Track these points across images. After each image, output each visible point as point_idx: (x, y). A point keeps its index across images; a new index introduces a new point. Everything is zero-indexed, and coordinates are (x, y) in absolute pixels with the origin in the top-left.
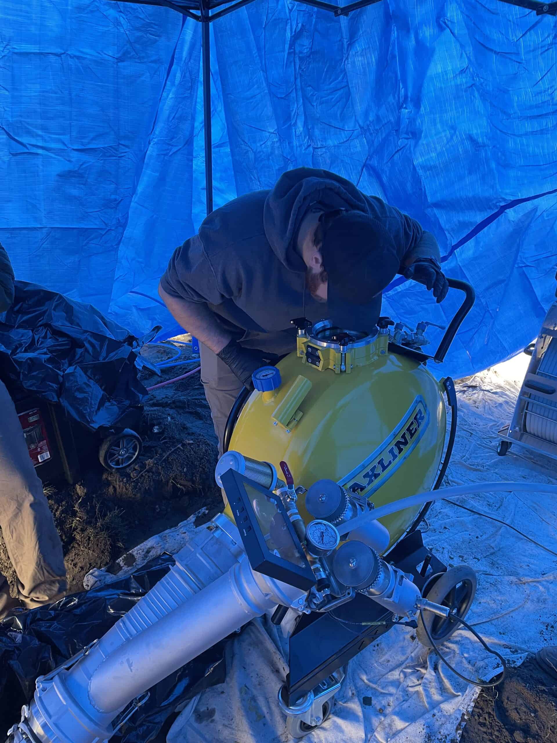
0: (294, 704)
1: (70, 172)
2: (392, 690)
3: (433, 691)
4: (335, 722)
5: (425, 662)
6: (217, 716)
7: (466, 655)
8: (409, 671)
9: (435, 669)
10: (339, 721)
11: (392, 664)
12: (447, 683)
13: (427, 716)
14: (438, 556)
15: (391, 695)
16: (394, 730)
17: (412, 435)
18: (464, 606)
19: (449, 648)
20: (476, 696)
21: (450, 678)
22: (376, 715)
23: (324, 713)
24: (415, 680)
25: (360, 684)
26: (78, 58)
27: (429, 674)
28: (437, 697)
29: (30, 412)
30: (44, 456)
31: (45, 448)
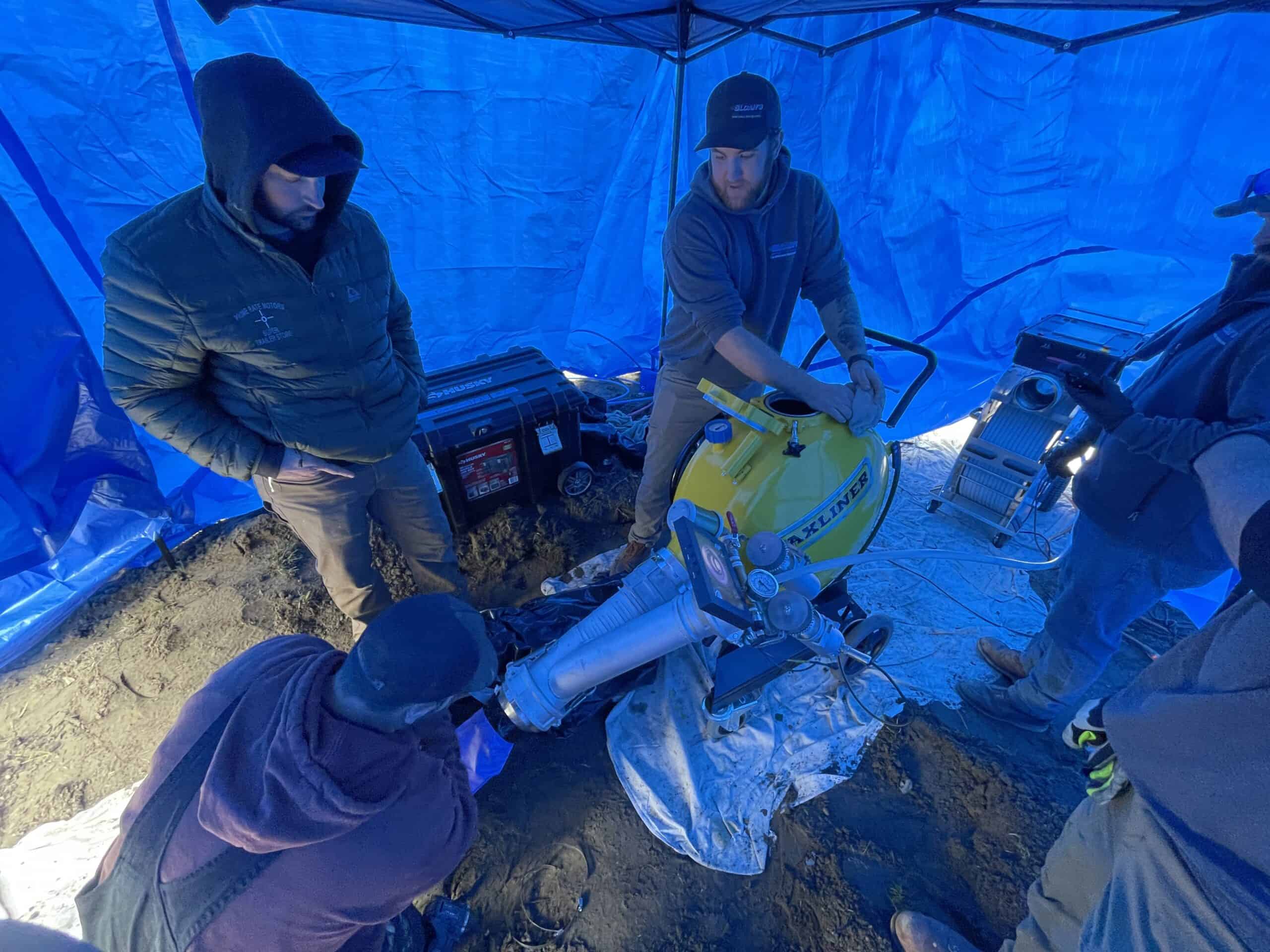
0: (716, 713)
1: (539, 215)
2: (802, 710)
3: (840, 717)
4: (749, 731)
5: (835, 692)
6: (648, 710)
7: (873, 691)
8: (819, 697)
9: (844, 699)
10: (753, 731)
11: (805, 688)
12: (854, 713)
13: (833, 738)
14: (858, 601)
15: (801, 715)
16: (801, 745)
17: (854, 495)
18: (878, 649)
19: (858, 683)
20: (879, 728)
21: (857, 709)
22: (786, 730)
23: (741, 722)
24: (824, 706)
25: (773, 701)
26: (556, 103)
27: (837, 703)
28: (843, 723)
29: (505, 441)
30: (515, 479)
31: (515, 473)
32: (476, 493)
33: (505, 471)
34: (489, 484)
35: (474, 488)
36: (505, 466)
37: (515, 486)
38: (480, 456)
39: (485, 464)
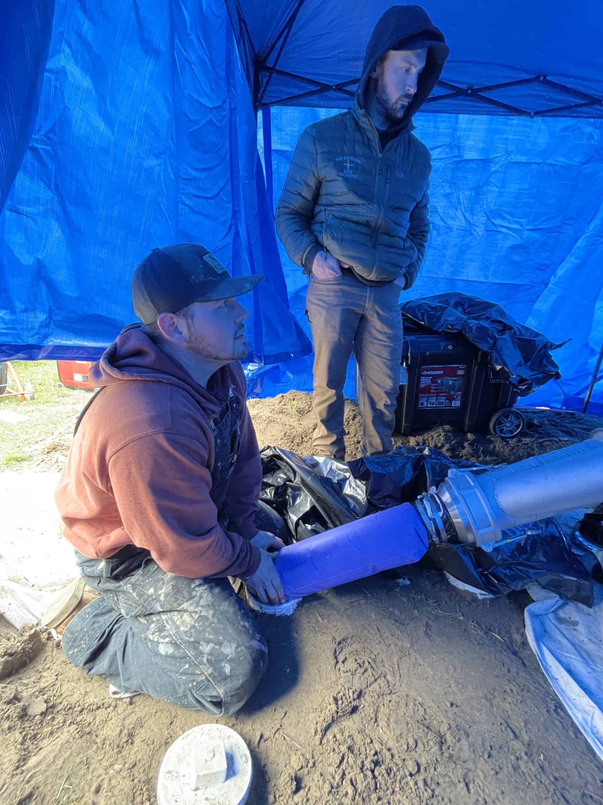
1: (519, 245)
6: (581, 629)
26: (553, 165)
29: (461, 366)
30: (456, 404)
31: (459, 397)
32: (425, 404)
33: (452, 393)
34: (437, 400)
35: (425, 399)
36: (454, 389)
37: (457, 410)
38: (438, 372)
39: (439, 381)
